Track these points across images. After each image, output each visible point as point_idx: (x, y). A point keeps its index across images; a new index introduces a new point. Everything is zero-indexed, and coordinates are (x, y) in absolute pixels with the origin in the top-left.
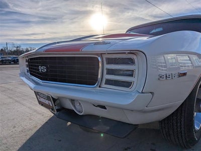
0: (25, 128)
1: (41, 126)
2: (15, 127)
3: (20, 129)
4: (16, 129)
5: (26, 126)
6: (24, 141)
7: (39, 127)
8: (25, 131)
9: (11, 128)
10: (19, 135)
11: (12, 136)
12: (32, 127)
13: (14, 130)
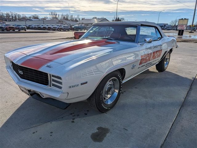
0: (14, 102)
1: (24, 101)
2: (7, 102)
3: (11, 103)
4: (8, 103)
5: (14, 101)
6: (14, 111)
7: (23, 102)
8: (14, 105)
9: (5, 103)
10: (10, 107)
11: (6, 108)
12: (18, 102)
13: (7, 104)
